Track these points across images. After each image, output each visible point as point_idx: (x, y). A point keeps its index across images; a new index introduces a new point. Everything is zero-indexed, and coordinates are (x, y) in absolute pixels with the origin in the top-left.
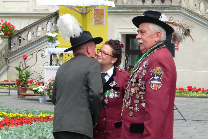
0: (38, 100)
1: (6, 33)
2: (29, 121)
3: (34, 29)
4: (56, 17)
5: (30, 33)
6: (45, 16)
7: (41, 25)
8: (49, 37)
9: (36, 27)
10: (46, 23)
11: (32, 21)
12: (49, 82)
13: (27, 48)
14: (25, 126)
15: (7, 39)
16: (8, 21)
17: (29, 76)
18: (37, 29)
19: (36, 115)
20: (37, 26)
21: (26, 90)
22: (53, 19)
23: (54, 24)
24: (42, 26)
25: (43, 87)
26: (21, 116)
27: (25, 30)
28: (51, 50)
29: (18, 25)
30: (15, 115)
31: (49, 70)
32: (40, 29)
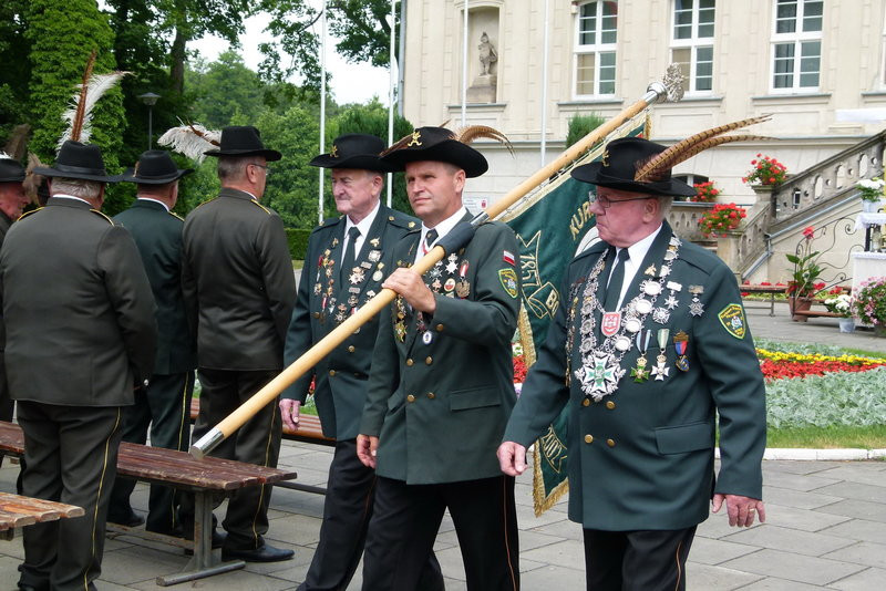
0: (837, 326)
1: (766, 182)
2: (819, 369)
3: (830, 171)
4: (880, 144)
5: (820, 180)
6: (856, 143)
7: (846, 164)
8: (865, 189)
9: (833, 168)
10: (857, 157)
11: (825, 155)
12: (863, 287)
13: (813, 212)
14: (809, 378)
15: (769, 195)
16: (771, 155)
17: (818, 273)
18: (836, 172)
19: (833, 358)
20: (837, 165)
21: (809, 303)
22: (875, 149)
23: (875, 161)
24: (849, 165)
25: (848, 298)
26: (799, 357)
27: (809, 174)
28: (868, 218)
29: (793, 164)
30: (786, 357)
31: (863, 262)
32: (842, 171)
